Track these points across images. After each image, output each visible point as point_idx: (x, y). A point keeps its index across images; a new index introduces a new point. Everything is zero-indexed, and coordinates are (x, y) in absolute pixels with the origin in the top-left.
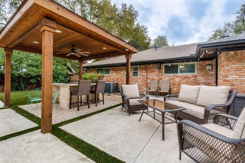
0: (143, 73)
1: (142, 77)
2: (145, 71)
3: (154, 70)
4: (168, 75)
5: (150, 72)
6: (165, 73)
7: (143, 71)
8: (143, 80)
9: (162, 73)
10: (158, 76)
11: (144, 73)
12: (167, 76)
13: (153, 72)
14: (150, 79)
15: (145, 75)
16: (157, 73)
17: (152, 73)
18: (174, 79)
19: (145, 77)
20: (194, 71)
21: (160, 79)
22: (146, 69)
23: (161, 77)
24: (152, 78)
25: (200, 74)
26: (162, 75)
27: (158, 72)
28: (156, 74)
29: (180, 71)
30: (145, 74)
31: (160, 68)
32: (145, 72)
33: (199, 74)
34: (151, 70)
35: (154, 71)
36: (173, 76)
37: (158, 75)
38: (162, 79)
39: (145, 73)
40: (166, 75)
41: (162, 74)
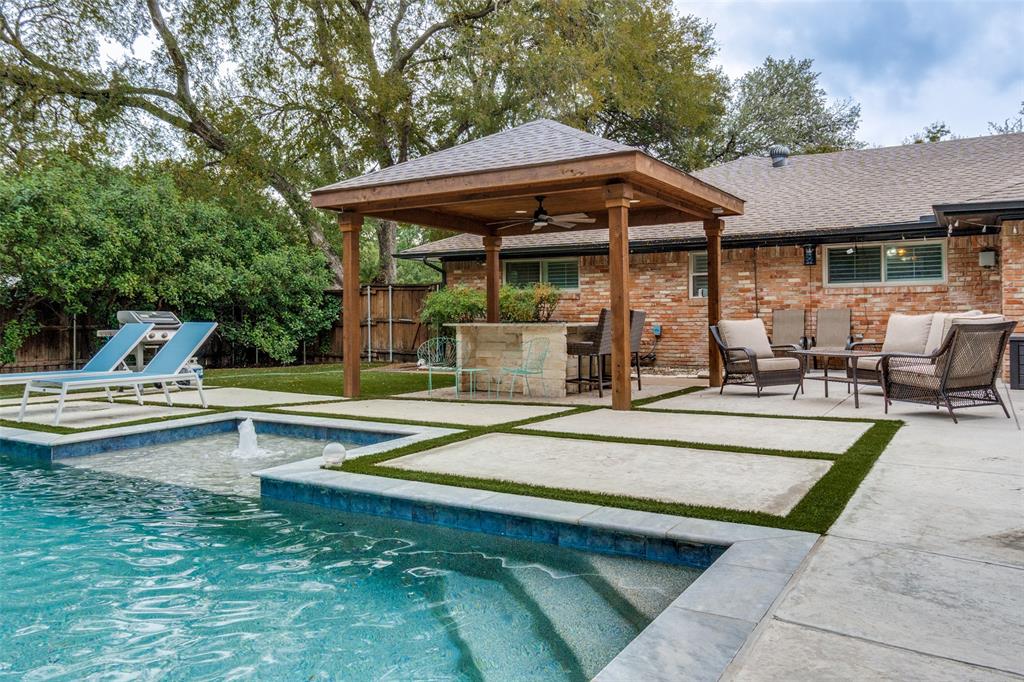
0: (740, 282)
1: (737, 299)
2: (747, 274)
3: (785, 268)
4: (842, 289)
5: (771, 277)
6: (832, 279)
7: (740, 274)
8: (742, 311)
9: (820, 280)
10: (804, 293)
11: (744, 282)
12: (837, 293)
13: (780, 277)
14: (769, 302)
15: (749, 290)
16: (797, 280)
17: (777, 280)
18: (865, 300)
19: (748, 299)
20: (940, 273)
21: (813, 302)
22: (752, 264)
23: (816, 296)
24: (777, 302)
25: (959, 284)
26: (819, 288)
27: (801, 275)
28: (795, 284)
29: (889, 270)
30: (748, 284)
31: (812, 261)
32: (747, 278)
33: (954, 284)
34: (775, 268)
35: (786, 272)
36: (862, 291)
37: (803, 288)
38: (818, 302)
39: (748, 281)
40: (837, 289)
41: (819, 284)
